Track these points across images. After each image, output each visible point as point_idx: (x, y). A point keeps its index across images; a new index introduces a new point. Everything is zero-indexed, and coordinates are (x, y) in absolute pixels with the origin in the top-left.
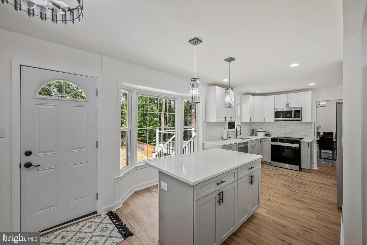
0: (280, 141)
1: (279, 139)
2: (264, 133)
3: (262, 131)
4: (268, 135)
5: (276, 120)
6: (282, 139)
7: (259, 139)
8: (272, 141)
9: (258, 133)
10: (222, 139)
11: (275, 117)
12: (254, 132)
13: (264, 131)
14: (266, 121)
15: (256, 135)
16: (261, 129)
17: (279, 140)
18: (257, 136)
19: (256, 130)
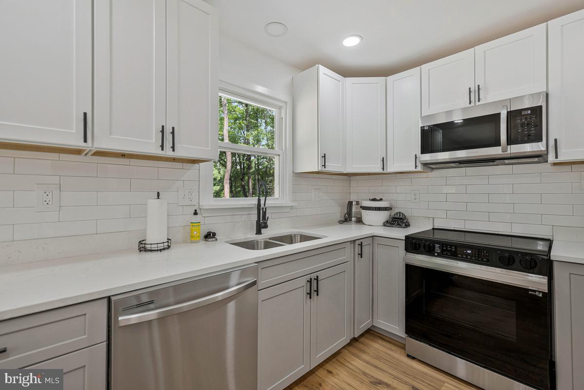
0: (443, 251)
1: (438, 242)
2: (384, 216)
3: (379, 209)
4: (398, 220)
5: (426, 165)
6: (451, 244)
7: (354, 241)
8: (407, 249)
9: (367, 216)
10: (143, 248)
11: (423, 151)
12: (353, 210)
13: (385, 209)
14: (390, 169)
15: (360, 221)
16: (374, 200)
17: (437, 246)
18: (360, 226)
19: (360, 205)
